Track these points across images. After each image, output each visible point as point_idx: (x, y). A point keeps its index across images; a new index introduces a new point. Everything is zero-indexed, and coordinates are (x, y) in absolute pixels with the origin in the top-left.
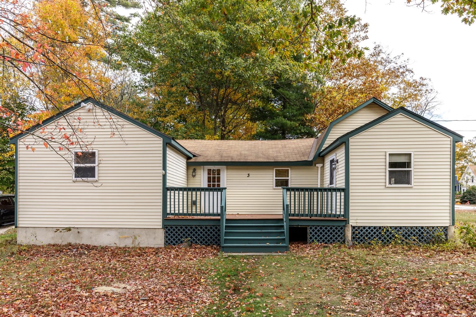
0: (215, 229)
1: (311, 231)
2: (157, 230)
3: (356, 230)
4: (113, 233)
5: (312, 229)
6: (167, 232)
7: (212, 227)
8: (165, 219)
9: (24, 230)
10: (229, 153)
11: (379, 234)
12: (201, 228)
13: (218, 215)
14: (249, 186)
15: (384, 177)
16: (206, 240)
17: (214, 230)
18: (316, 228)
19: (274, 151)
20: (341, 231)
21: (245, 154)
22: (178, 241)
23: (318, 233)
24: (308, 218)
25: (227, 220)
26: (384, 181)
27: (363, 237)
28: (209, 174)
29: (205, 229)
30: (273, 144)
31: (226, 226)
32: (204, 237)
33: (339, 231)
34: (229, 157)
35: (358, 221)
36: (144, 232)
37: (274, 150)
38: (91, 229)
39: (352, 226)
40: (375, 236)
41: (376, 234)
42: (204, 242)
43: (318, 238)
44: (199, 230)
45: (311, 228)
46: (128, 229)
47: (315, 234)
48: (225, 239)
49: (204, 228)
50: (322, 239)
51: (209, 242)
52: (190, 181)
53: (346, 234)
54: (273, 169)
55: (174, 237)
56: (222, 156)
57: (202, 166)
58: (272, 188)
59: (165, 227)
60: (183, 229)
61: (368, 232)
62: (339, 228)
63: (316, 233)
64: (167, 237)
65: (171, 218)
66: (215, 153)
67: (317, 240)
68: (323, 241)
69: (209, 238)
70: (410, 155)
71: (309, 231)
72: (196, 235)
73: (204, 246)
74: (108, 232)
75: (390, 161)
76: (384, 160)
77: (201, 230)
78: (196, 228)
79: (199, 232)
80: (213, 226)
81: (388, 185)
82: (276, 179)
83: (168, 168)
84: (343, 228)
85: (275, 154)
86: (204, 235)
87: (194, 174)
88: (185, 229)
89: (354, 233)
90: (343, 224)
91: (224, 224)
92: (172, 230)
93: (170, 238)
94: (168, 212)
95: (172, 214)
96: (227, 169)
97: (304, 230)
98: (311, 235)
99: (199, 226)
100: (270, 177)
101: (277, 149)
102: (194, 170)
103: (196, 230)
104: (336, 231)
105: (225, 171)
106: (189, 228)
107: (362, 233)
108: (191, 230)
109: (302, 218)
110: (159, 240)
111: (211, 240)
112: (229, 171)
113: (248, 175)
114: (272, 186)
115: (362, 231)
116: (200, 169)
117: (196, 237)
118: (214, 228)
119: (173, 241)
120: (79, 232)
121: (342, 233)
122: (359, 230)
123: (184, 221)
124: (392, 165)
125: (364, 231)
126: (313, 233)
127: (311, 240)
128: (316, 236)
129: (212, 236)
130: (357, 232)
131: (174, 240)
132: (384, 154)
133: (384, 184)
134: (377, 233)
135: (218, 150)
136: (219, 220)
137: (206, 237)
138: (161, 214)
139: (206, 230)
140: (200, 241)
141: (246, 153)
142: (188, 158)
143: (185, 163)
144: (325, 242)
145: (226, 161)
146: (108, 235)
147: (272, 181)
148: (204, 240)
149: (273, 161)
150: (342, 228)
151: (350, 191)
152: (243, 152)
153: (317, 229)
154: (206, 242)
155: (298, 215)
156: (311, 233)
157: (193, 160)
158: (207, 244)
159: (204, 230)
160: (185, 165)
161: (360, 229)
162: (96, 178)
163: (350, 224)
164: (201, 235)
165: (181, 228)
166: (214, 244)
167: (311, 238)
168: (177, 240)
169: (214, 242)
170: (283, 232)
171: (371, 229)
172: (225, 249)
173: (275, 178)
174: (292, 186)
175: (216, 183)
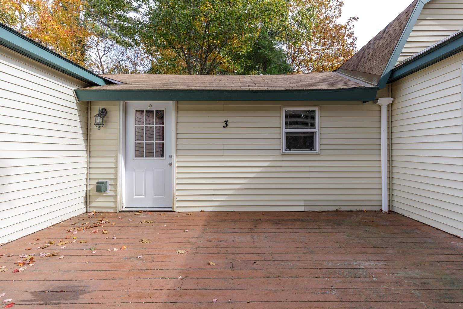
14: (226, 147)
28: (140, 120)
54: (280, 111)
58: (277, 153)
82: (286, 133)
87: (99, 120)
102: (102, 112)
105: (174, 113)
113: (224, 124)
114: (277, 147)
116: (118, 110)
147: (277, 136)
149: (284, 89)
173: (284, 130)
174: (323, 147)
175: (144, 142)
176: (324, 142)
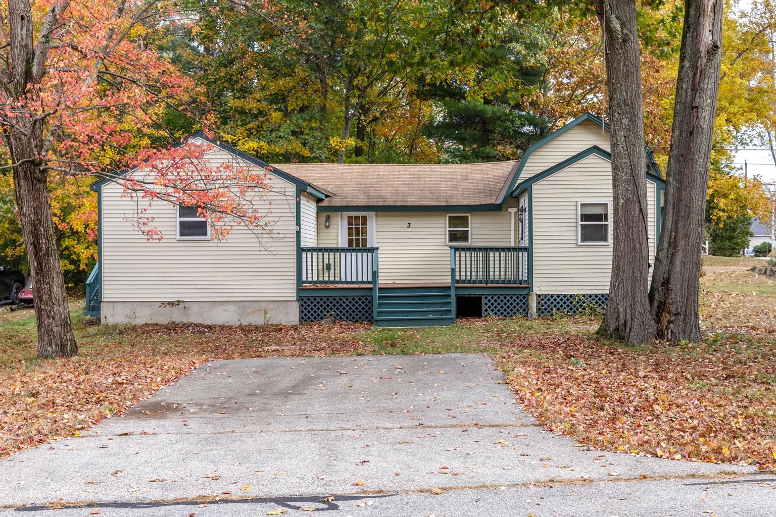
0: (365, 301)
1: (486, 301)
2: (289, 303)
3: (542, 300)
4: (231, 308)
5: (488, 299)
6: (302, 306)
7: (361, 298)
8: (300, 289)
9: (111, 306)
10: (378, 190)
11: (570, 304)
12: (347, 299)
13: (369, 283)
14: (410, 241)
15: (574, 233)
16: (354, 315)
17: (363, 302)
18: (492, 298)
19: (447, 187)
20: (524, 301)
21: (403, 192)
22: (317, 317)
23: (496, 304)
24: (484, 285)
25: (379, 288)
26: (574, 237)
27: (550, 308)
28: (350, 223)
29: (352, 301)
30: (448, 172)
31: (379, 297)
32: (351, 311)
33: (521, 301)
34: (380, 197)
35: (542, 288)
36: (272, 306)
37: (449, 184)
38: (201, 303)
39: (537, 295)
40: (565, 306)
41: (566, 304)
42: (350, 318)
43: (496, 310)
44: (344, 302)
45: (486, 298)
46: (250, 303)
47: (491, 306)
48: (379, 312)
49: (350, 299)
50: (500, 312)
51: (357, 318)
52: (321, 234)
53: (530, 304)
54: (445, 216)
55: (312, 312)
56: (368, 197)
57: (340, 213)
58: (444, 244)
59: (300, 299)
60: (323, 301)
61: (557, 301)
62: (521, 298)
63: (492, 304)
64: (302, 312)
65: (308, 287)
66: (357, 190)
67: (494, 312)
68: (502, 313)
69: (357, 312)
70: (607, 204)
71: (484, 301)
72: (341, 309)
73: (351, 323)
74: (225, 307)
75: (583, 213)
76: (574, 212)
77: (347, 302)
78: (341, 299)
79: (344, 305)
80: (362, 296)
81: (579, 243)
82: (450, 231)
83: (302, 222)
84: (526, 297)
85: (450, 192)
86: (350, 308)
87: (327, 224)
88: (326, 301)
89: (539, 303)
90: (526, 292)
91: (377, 294)
92: (309, 302)
93: (307, 313)
94: (304, 279)
95: (309, 282)
96: (377, 216)
97: (478, 300)
98: (486, 307)
99: (344, 296)
100: (440, 228)
101: (454, 183)
102: (328, 218)
103: (341, 302)
104: (518, 301)
105: (374, 219)
106: (331, 299)
107: (549, 303)
108: (334, 302)
109: (476, 285)
110: (292, 316)
111: (360, 315)
112: (379, 218)
113: (408, 225)
114: (443, 240)
115: (549, 300)
116: (337, 216)
117: (341, 312)
118: (363, 299)
119: (310, 316)
120: (185, 307)
121: (524, 304)
122: (546, 300)
123: (325, 291)
124: (585, 217)
125: (552, 300)
126: (489, 304)
127: (486, 313)
128: (492, 307)
129: (362, 310)
130: (543, 302)
131: (312, 315)
132: (574, 204)
133: (574, 242)
134: (568, 303)
135: (361, 183)
136: (371, 289)
137: (354, 312)
138: (295, 282)
139: (354, 302)
140: (346, 316)
141: (406, 189)
142: (319, 200)
143: (315, 208)
144: (503, 315)
145: (375, 204)
146: (225, 310)
147: (444, 233)
148: (350, 315)
149: (445, 204)
150: (524, 298)
151: (534, 250)
152: (401, 189)
153: (494, 299)
154: (354, 318)
155: (469, 282)
156: (486, 304)
157: (325, 203)
158: (355, 320)
159: (350, 302)
160: (315, 211)
161: (547, 298)
162: (209, 236)
163: (535, 292)
164: (347, 308)
165: (321, 300)
166: (363, 320)
167: (486, 310)
168: (315, 315)
169: (364, 318)
170: (450, 303)
171: (560, 298)
172: (378, 323)
173: (448, 229)
174: (473, 240)
175: (361, 237)
176: (473, 237)
